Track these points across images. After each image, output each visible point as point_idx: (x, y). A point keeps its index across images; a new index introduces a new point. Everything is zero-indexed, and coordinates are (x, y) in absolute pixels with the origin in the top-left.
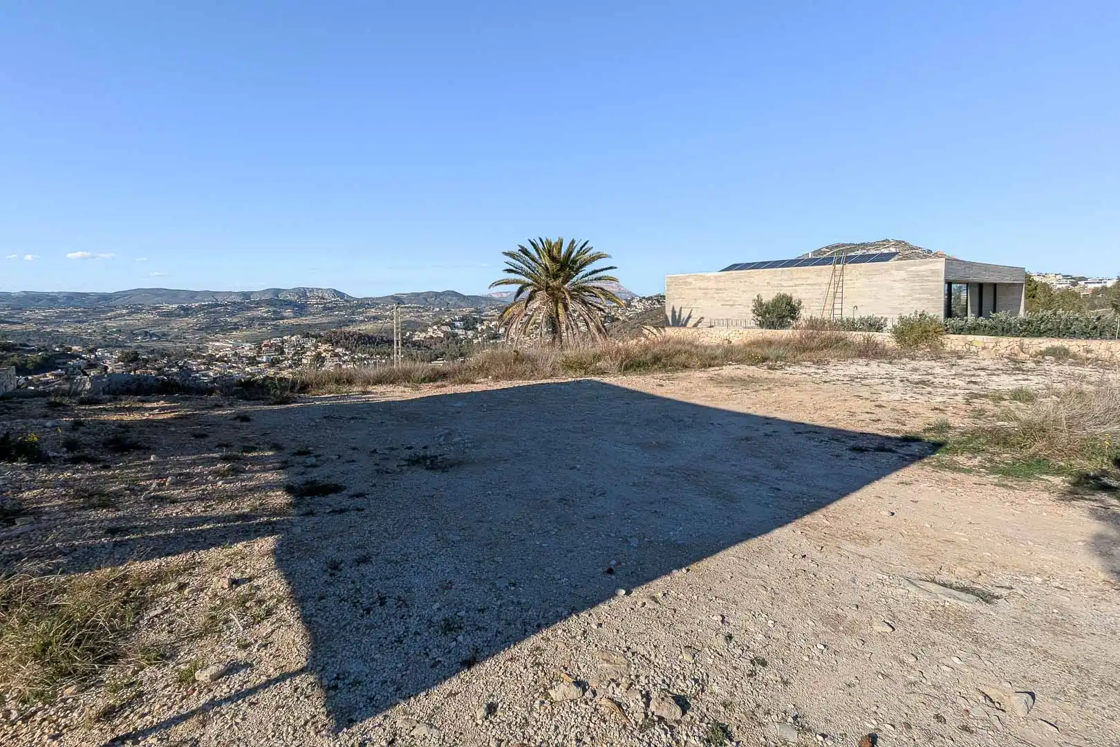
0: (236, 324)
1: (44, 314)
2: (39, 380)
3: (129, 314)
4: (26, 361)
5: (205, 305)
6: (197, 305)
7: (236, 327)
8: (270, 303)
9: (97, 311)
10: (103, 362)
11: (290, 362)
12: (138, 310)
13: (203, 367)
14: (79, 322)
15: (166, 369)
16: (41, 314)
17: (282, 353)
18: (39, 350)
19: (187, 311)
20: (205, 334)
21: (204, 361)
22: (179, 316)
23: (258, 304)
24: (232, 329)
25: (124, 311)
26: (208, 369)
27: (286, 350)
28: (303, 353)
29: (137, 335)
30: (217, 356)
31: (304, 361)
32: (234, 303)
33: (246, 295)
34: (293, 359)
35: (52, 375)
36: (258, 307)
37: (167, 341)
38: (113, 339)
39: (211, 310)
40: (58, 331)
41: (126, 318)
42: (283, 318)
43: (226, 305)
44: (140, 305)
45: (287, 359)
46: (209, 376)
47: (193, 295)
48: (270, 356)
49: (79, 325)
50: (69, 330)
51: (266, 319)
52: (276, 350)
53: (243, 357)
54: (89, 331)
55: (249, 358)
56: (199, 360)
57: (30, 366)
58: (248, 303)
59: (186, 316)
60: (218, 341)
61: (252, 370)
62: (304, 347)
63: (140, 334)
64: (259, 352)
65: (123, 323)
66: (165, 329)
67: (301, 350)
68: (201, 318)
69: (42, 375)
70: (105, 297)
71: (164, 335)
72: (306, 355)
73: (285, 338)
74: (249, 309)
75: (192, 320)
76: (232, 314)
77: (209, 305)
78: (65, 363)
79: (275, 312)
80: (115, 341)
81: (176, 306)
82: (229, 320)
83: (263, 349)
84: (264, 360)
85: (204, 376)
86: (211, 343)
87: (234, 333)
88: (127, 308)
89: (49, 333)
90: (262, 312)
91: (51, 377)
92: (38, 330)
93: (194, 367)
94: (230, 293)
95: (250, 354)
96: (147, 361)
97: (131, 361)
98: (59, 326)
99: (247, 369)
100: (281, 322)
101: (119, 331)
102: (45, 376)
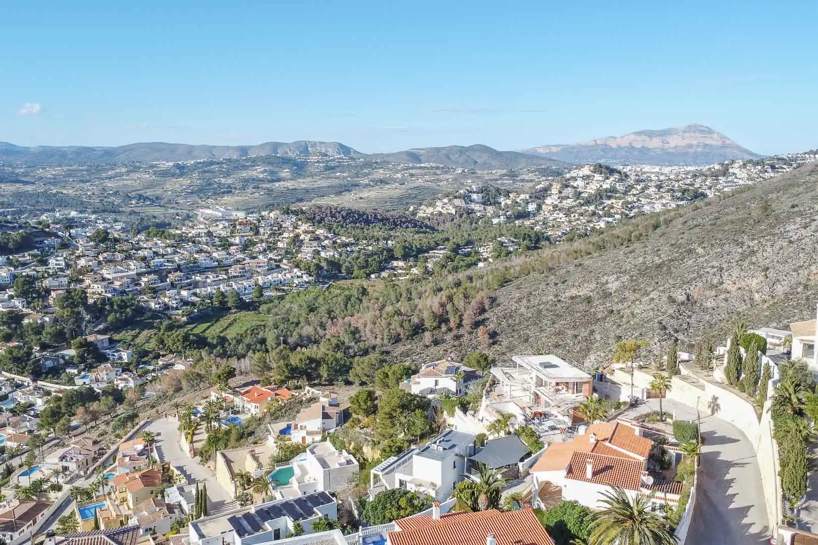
0: (229, 187)
1: (54, 172)
2: (17, 261)
3: (128, 173)
4: (8, 239)
5: (200, 163)
6: (192, 163)
7: (229, 191)
8: (267, 160)
9: (98, 169)
10: (76, 242)
11: (264, 245)
12: (136, 169)
13: (169, 250)
14: (83, 181)
15: (134, 251)
16: (50, 173)
17: (257, 233)
18: (21, 227)
19: (182, 170)
20: (197, 199)
21: (173, 242)
22: (173, 175)
23: (254, 162)
24: (223, 193)
25: (124, 170)
26: (175, 252)
27: (262, 230)
28: (280, 234)
29: (130, 198)
30: (190, 235)
31: (280, 245)
32: (230, 160)
33: (244, 150)
34: (267, 242)
35: (29, 255)
36: (254, 166)
37: (160, 206)
38: (110, 202)
39: (205, 169)
40: (62, 193)
41: (124, 177)
42: (279, 180)
43: (222, 163)
44: (138, 162)
45: (262, 241)
46: (173, 262)
47: (190, 150)
48: (242, 236)
49: (82, 184)
50: (71, 192)
51: (262, 180)
52: (251, 229)
53: (215, 237)
54: (89, 193)
55: (221, 239)
56: (168, 241)
57: (11, 245)
58: (243, 160)
59: (182, 175)
60: (208, 208)
61: (218, 255)
62: (281, 227)
63: (134, 198)
64: (232, 232)
65: (121, 183)
66: (159, 192)
67: (279, 230)
68: (194, 180)
69: (21, 255)
70: (109, 153)
71: (158, 198)
72: (283, 236)
73: (263, 213)
74: (245, 167)
75: (185, 181)
76: (227, 175)
77: (203, 163)
78: (42, 242)
79: (272, 173)
80: (111, 204)
81: (171, 164)
82: (223, 180)
83: (238, 227)
84: (237, 241)
85: (168, 261)
86: (201, 210)
87: (226, 198)
88: (126, 167)
89: (55, 195)
90: (258, 172)
91: (28, 258)
92: (46, 191)
93: (161, 250)
94: (228, 148)
95: (224, 234)
96: (116, 240)
97: (102, 241)
98: (64, 187)
99: (215, 255)
100: (277, 184)
101: (116, 193)
102: (24, 256)
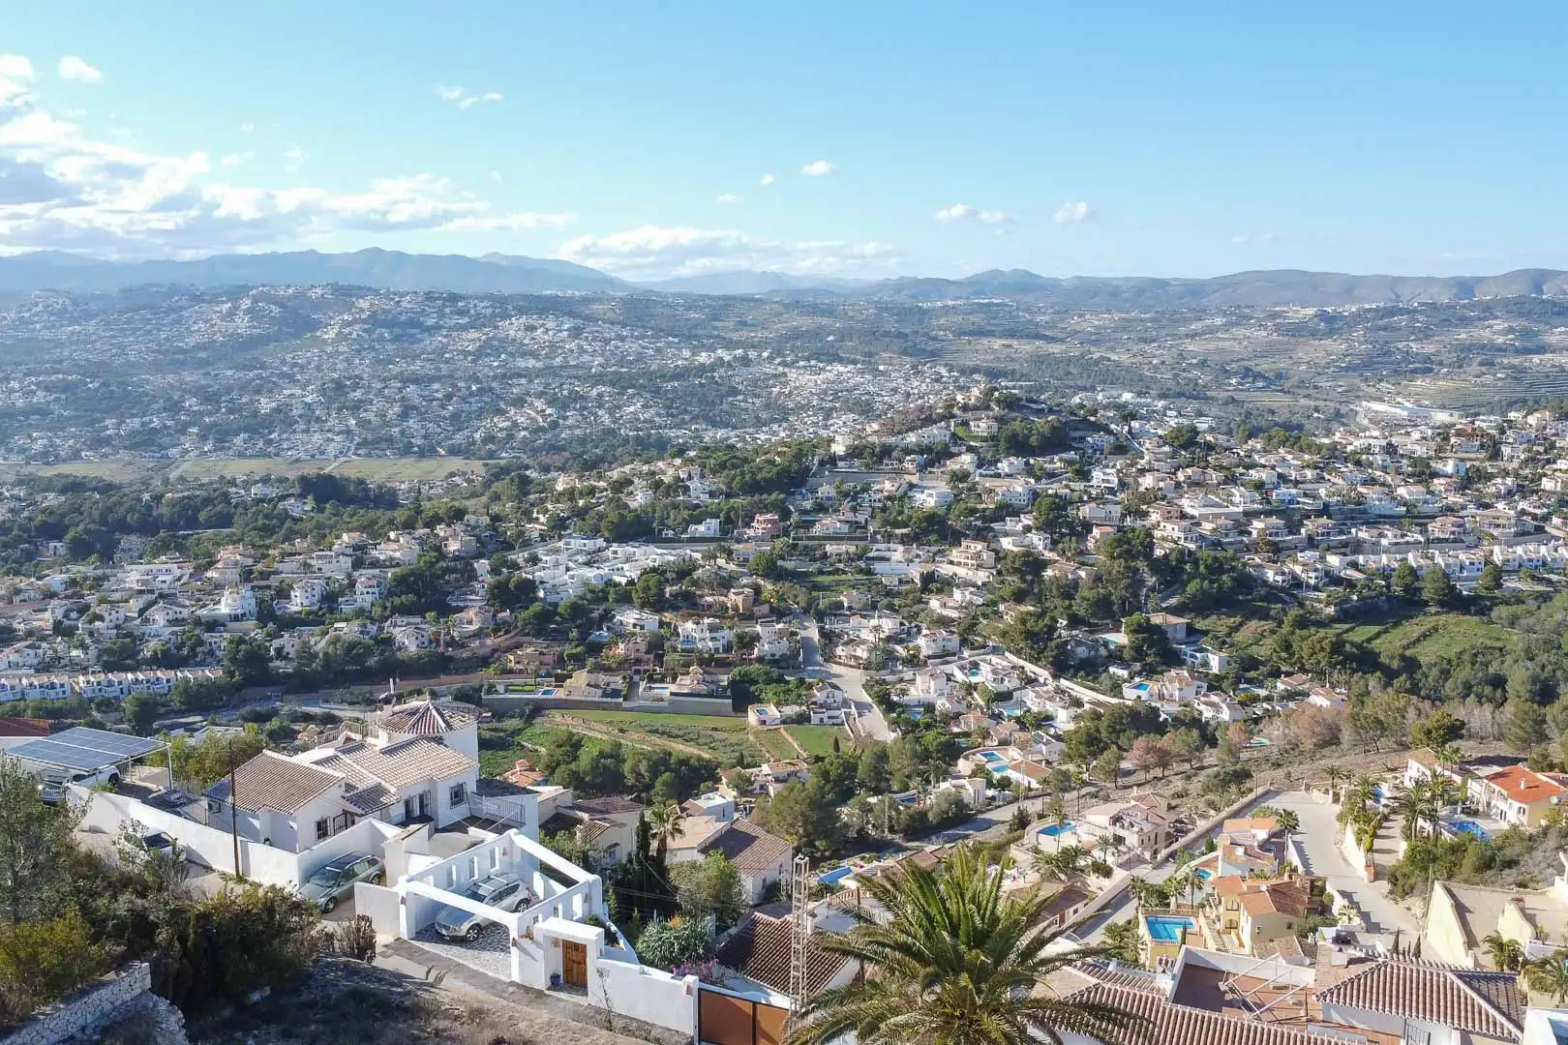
0: (1428, 359)
1: (1097, 323)
2: (1041, 469)
3: (1226, 327)
4: (1031, 429)
5: (1370, 310)
6: (1353, 309)
7: (1427, 367)
8: (1518, 307)
9: (1176, 319)
10: (1139, 443)
11: (1509, 481)
12: (1242, 320)
13: (1309, 474)
14: (1145, 341)
15: (1241, 470)
16: (1091, 323)
17: (1496, 455)
18: (1051, 411)
19: (1331, 324)
20: (1357, 381)
21: (1316, 458)
22: (1314, 334)
23: (1488, 311)
24: (1415, 371)
25: (1219, 321)
26: (1320, 479)
27: (1506, 450)
28: (1548, 462)
29: (1228, 374)
30: (1349, 448)
31: (1547, 484)
32: (1434, 306)
33: (1465, 286)
34: (1517, 475)
35: (1061, 460)
36: (1485, 319)
37: (1282, 391)
38: (1190, 380)
39: (1380, 323)
40: (1109, 359)
41: (1219, 335)
42: (1542, 350)
43: (1415, 311)
44: (1248, 307)
45: (1506, 473)
46: (1314, 497)
47: (1350, 286)
48: (1462, 460)
49: (1142, 346)
50: (1124, 358)
51: (1501, 350)
52: (1482, 446)
53: (1402, 456)
54: (1155, 362)
55: (1415, 461)
56: (1307, 457)
57: (1034, 441)
58: (1464, 307)
59: (1330, 333)
60: (1380, 400)
61: (1410, 493)
62: (1553, 446)
63: (1236, 373)
64: (1440, 449)
65: (1212, 346)
66: (1283, 364)
67: (1546, 452)
68: (1359, 342)
69: (1048, 458)
70: (1195, 289)
71: (1279, 376)
72: (1555, 466)
73: (1512, 415)
74: (1465, 321)
75: (1336, 346)
76: (1425, 335)
77: (1377, 310)
78: (1082, 439)
79: (1526, 333)
80: (1192, 385)
81: (1311, 311)
82: (1414, 347)
83: (1453, 440)
84: (1449, 468)
85: (1306, 495)
86: (1364, 403)
87: (1418, 383)
88: (1225, 314)
89: (1097, 362)
90: (1496, 331)
91: (1058, 464)
92: (1082, 355)
93: (1293, 473)
94: (1429, 281)
95: (1420, 451)
96: (1210, 447)
97: (1185, 446)
98: (1113, 350)
99: (1402, 491)
100: (1536, 359)
101: (1203, 364)
102: (1052, 462)
